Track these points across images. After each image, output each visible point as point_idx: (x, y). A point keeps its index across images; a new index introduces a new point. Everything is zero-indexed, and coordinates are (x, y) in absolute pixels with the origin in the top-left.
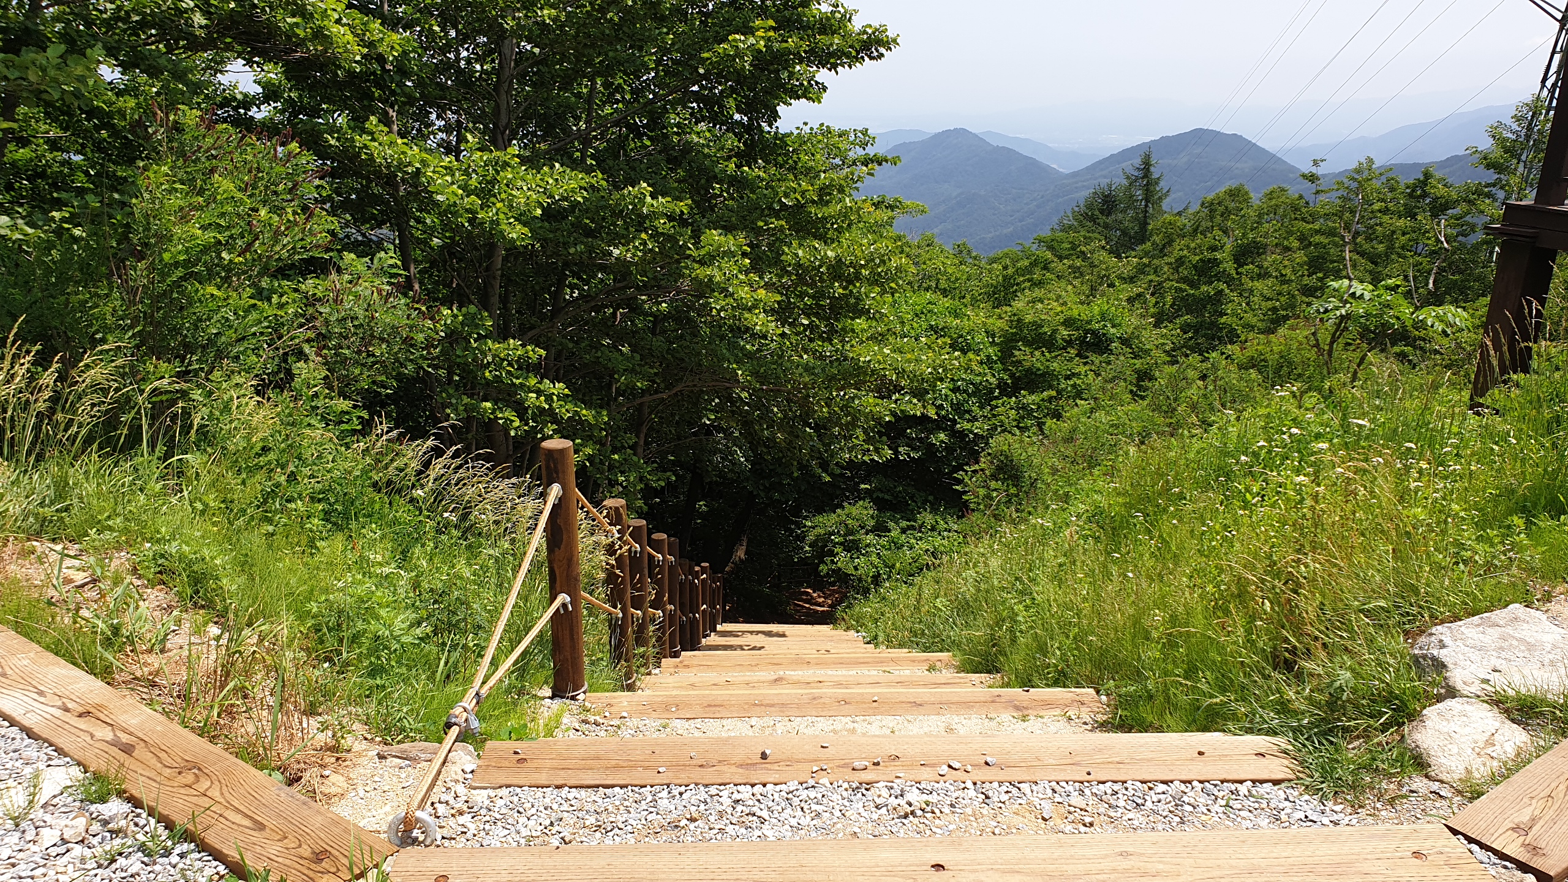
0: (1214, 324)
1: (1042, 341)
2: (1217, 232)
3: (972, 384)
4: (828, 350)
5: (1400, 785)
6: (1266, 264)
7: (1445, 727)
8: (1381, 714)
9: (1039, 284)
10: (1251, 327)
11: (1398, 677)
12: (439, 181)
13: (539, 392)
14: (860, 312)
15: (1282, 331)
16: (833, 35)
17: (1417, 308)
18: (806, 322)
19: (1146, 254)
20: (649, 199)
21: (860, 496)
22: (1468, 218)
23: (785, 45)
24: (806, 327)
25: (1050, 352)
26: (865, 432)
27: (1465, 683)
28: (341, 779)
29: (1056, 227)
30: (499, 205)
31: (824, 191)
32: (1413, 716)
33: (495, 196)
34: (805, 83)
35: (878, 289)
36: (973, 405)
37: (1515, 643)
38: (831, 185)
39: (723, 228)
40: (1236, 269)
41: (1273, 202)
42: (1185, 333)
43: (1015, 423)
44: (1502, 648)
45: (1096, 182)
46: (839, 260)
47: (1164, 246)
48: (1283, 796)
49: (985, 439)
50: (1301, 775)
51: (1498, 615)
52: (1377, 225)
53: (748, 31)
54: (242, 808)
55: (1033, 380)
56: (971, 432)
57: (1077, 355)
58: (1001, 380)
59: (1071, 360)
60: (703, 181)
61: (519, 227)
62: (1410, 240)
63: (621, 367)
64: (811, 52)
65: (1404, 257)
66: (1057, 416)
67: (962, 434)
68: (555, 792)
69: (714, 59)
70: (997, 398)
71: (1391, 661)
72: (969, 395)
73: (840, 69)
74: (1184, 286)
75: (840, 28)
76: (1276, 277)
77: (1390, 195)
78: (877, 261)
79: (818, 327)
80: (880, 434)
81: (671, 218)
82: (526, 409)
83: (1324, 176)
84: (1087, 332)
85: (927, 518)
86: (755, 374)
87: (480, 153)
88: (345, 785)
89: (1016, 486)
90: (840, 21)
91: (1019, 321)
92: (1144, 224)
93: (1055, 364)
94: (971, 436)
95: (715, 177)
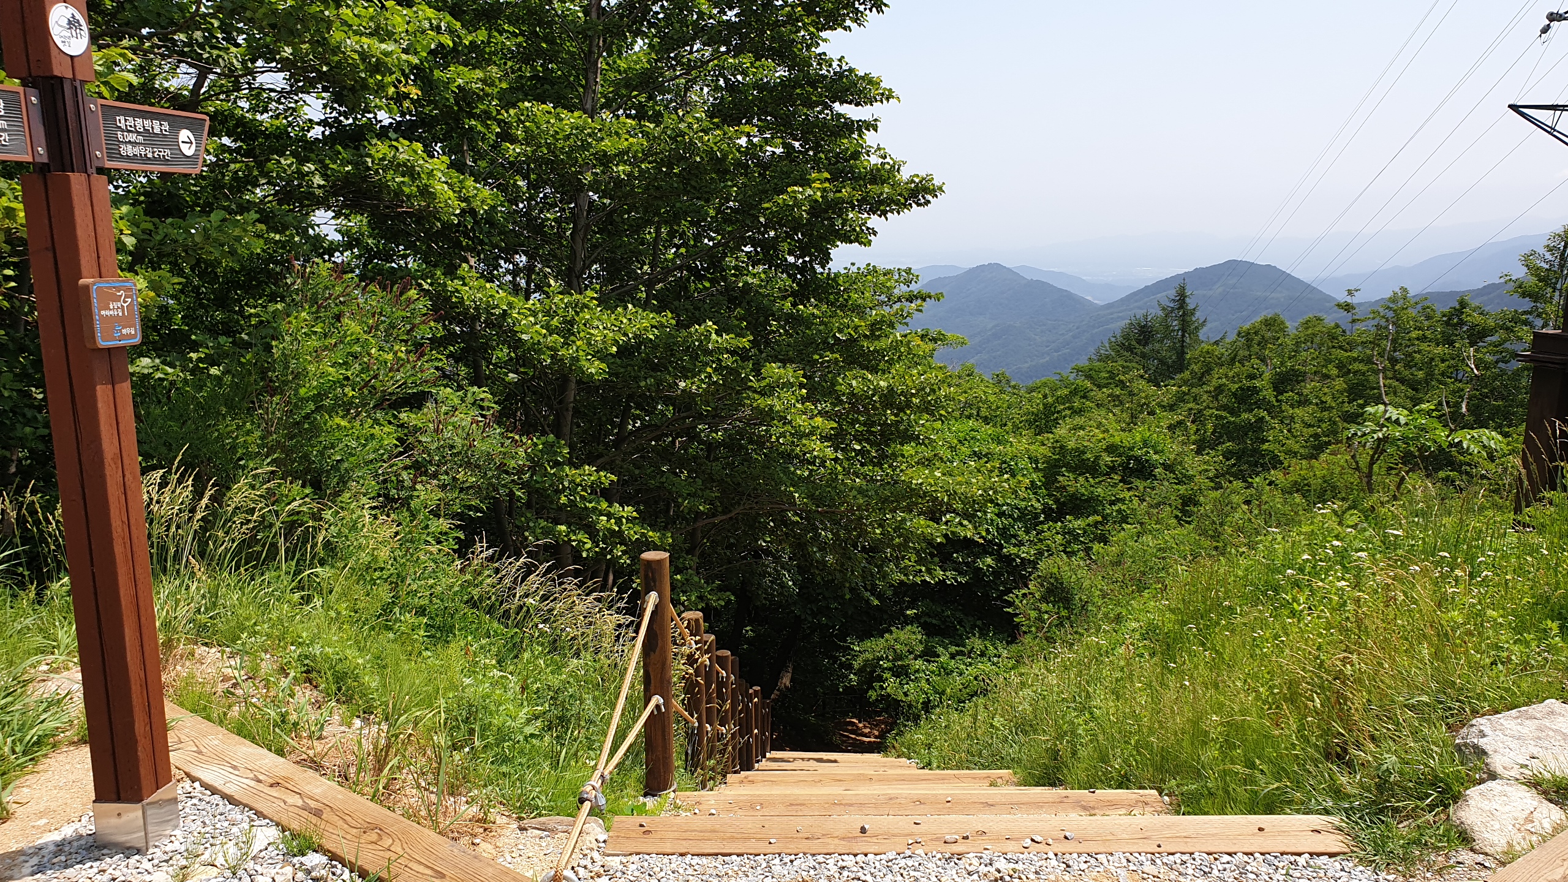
0: (1256, 451)
1: (1085, 467)
2: (1255, 361)
3: (1017, 508)
4: (879, 474)
5: (1447, 857)
6: (1305, 392)
7: (1486, 805)
8: (1428, 796)
9: (1079, 412)
10: (1294, 454)
11: (1441, 762)
12: (524, 322)
13: (609, 516)
14: (908, 437)
15: (1323, 457)
16: (882, 184)
17: (1451, 431)
18: (858, 447)
19: (1185, 382)
20: (714, 336)
21: (907, 621)
22: (1507, 345)
23: (838, 195)
24: (858, 452)
25: (1094, 478)
26: (918, 553)
27: (1505, 768)
28: (489, 845)
29: (1093, 357)
30: (579, 343)
31: (874, 326)
32: (1456, 798)
33: (573, 334)
34: (858, 229)
35: (926, 416)
36: (1019, 529)
37: (1551, 733)
38: (882, 322)
39: (780, 361)
40: (1276, 397)
41: (1310, 331)
42: (1228, 460)
43: (1061, 548)
44: (1539, 738)
45: (1131, 313)
46: (891, 389)
47: (1203, 374)
48: (1339, 867)
49: (1034, 564)
50: (1355, 849)
51: (1536, 709)
52: (1415, 352)
53: (805, 183)
54: (422, 860)
55: (1078, 505)
56: (1018, 556)
57: (1120, 481)
58: (1045, 505)
59: (1115, 485)
60: (762, 319)
61: (596, 363)
62: (1449, 367)
63: (685, 492)
64: (863, 201)
65: (1445, 384)
66: (1104, 540)
67: (1008, 559)
68: (680, 858)
69: (775, 209)
70: (1042, 523)
71: (1435, 749)
72: (1015, 520)
73: (889, 215)
74: (1224, 414)
75: (889, 178)
76: (1317, 404)
77: (1426, 323)
78: (928, 390)
79: (869, 452)
80: (932, 555)
81: (733, 353)
82: (598, 531)
83: (1360, 304)
84: (1129, 458)
85: (976, 643)
86: (811, 496)
87: (561, 296)
88: (495, 853)
89: (1067, 609)
90: (889, 171)
91: (1062, 447)
92: (1181, 354)
93: (1099, 490)
94: (1018, 560)
95: (773, 315)
